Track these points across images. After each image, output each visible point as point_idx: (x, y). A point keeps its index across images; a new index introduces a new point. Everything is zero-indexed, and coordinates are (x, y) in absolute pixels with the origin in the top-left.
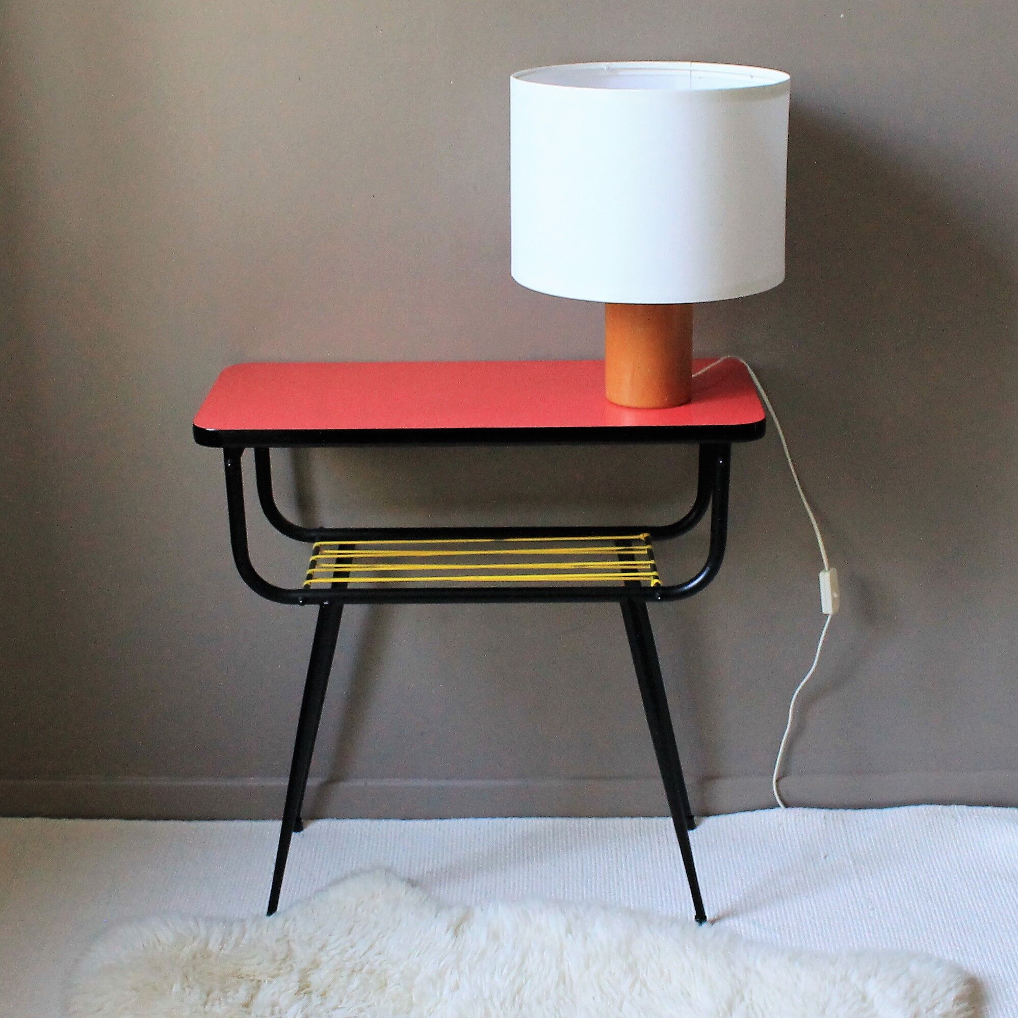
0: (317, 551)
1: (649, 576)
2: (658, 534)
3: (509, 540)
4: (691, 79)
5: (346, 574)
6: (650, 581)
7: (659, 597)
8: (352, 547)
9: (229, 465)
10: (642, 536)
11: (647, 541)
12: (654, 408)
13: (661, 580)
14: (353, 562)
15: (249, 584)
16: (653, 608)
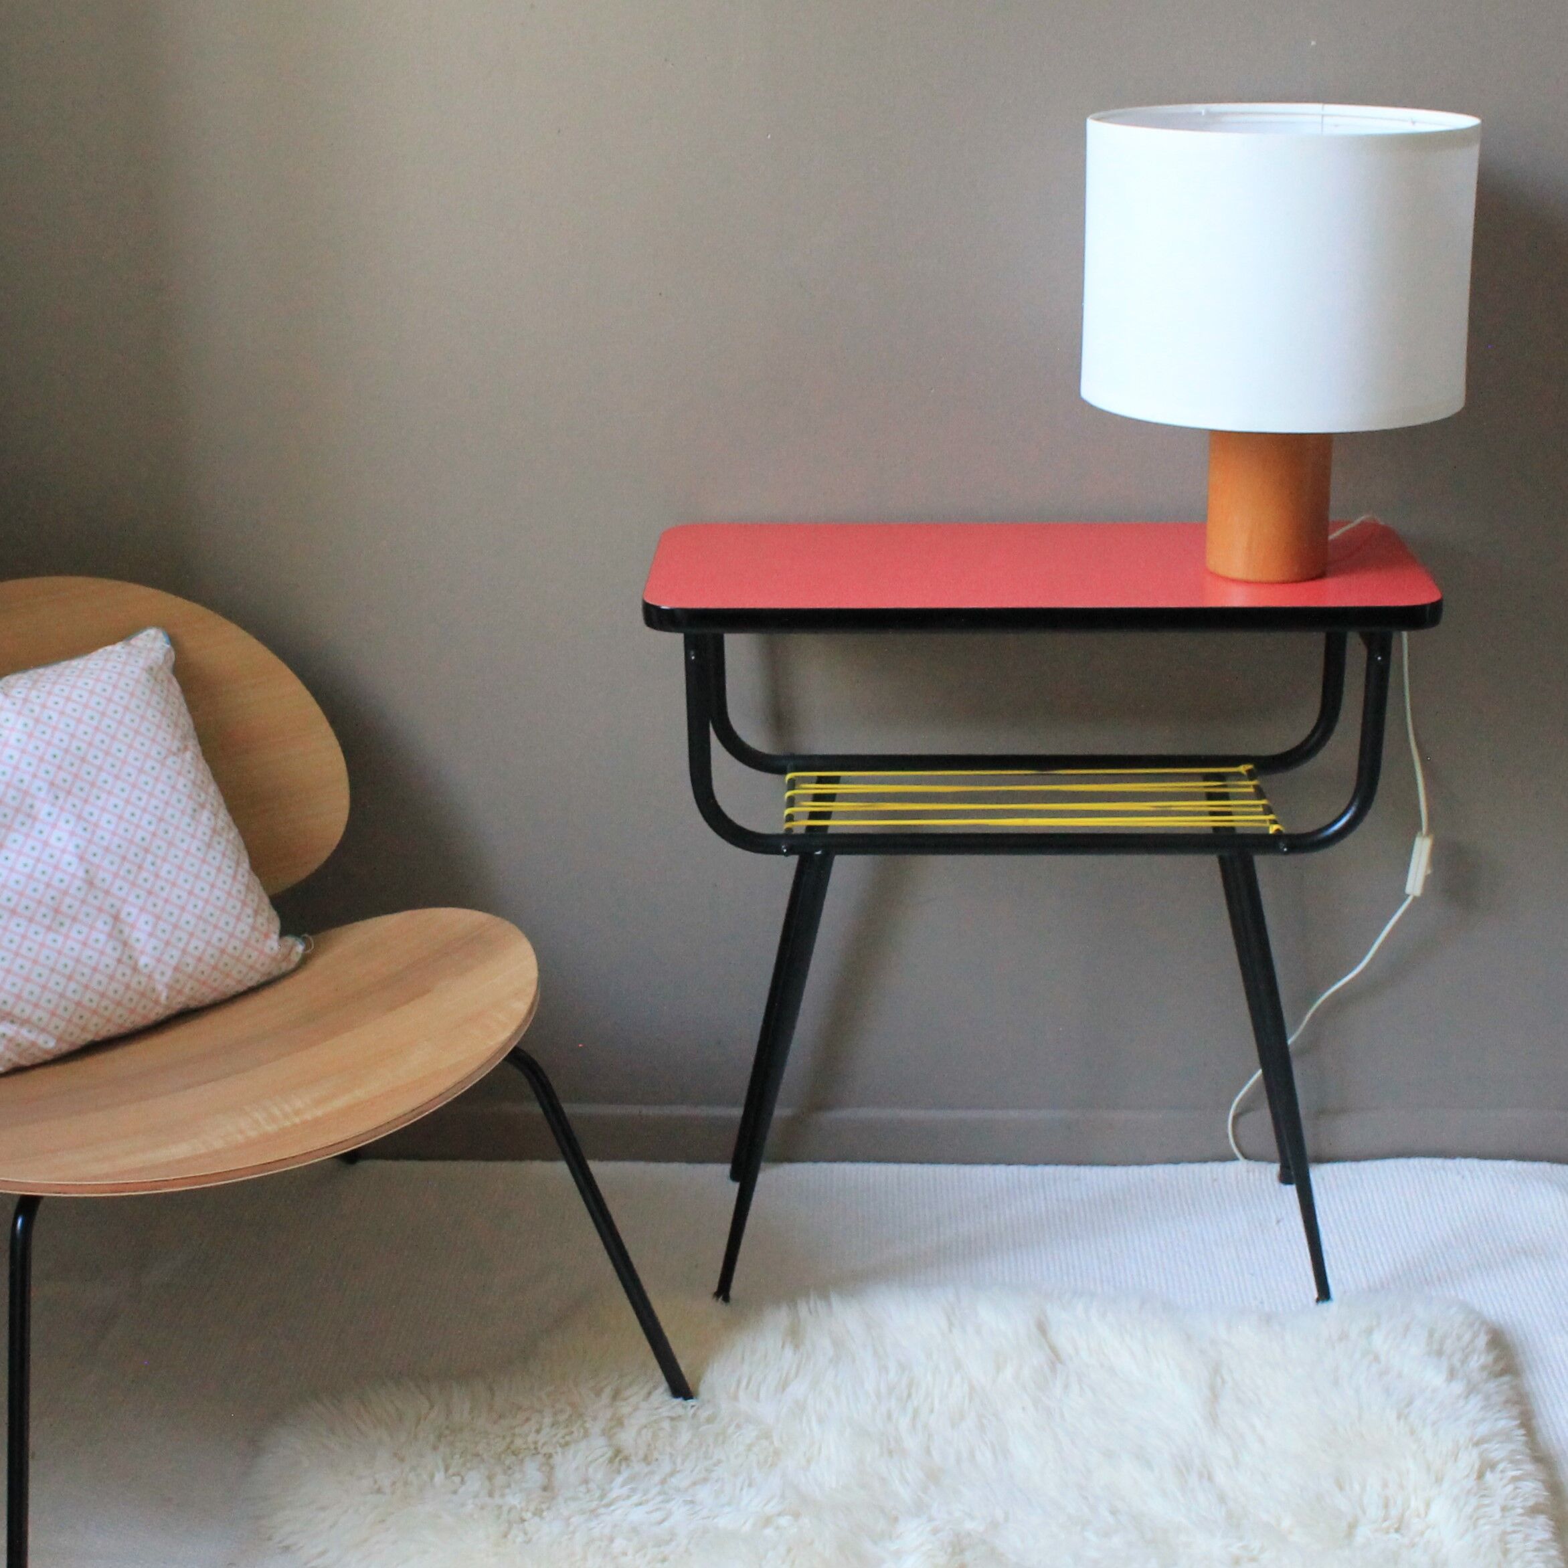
0: (792, 785)
1: (1264, 821)
2: (1266, 765)
3: (1056, 772)
4: (1322, 128)
5: (826, 815)
6: (1268, 828)
7: (1284, 847)
8: (836, 780)
9: (693, 658)
10: (1243, 769)
11: (1251, 775)
12: (1283, 583)
13: (1281, 825)
14: (837, 800)
15: (711, 825)
16: (1263, 865)
